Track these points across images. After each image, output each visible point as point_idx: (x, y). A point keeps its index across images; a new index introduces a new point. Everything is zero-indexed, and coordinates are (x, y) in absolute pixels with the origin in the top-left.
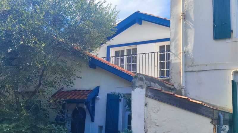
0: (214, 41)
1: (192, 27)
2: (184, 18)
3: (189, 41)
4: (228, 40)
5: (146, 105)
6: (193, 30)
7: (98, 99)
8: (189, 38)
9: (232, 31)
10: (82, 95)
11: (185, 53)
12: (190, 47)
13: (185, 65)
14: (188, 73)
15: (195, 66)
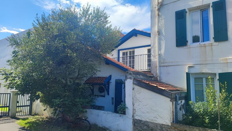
0: (177, 48)
1: (163, 39)
2: (159, 34)
3: (162, 48)
4: (185, 47)
5: (133, 89)
6: (164, 41)
7: (111, 82)
8: (162, 46)
9: (187, 41)
10: (102, 80)
11: (160, 55)
12: (163, 51)
13: (160, 62)
14: (161, 67)
15: (165, 63)
